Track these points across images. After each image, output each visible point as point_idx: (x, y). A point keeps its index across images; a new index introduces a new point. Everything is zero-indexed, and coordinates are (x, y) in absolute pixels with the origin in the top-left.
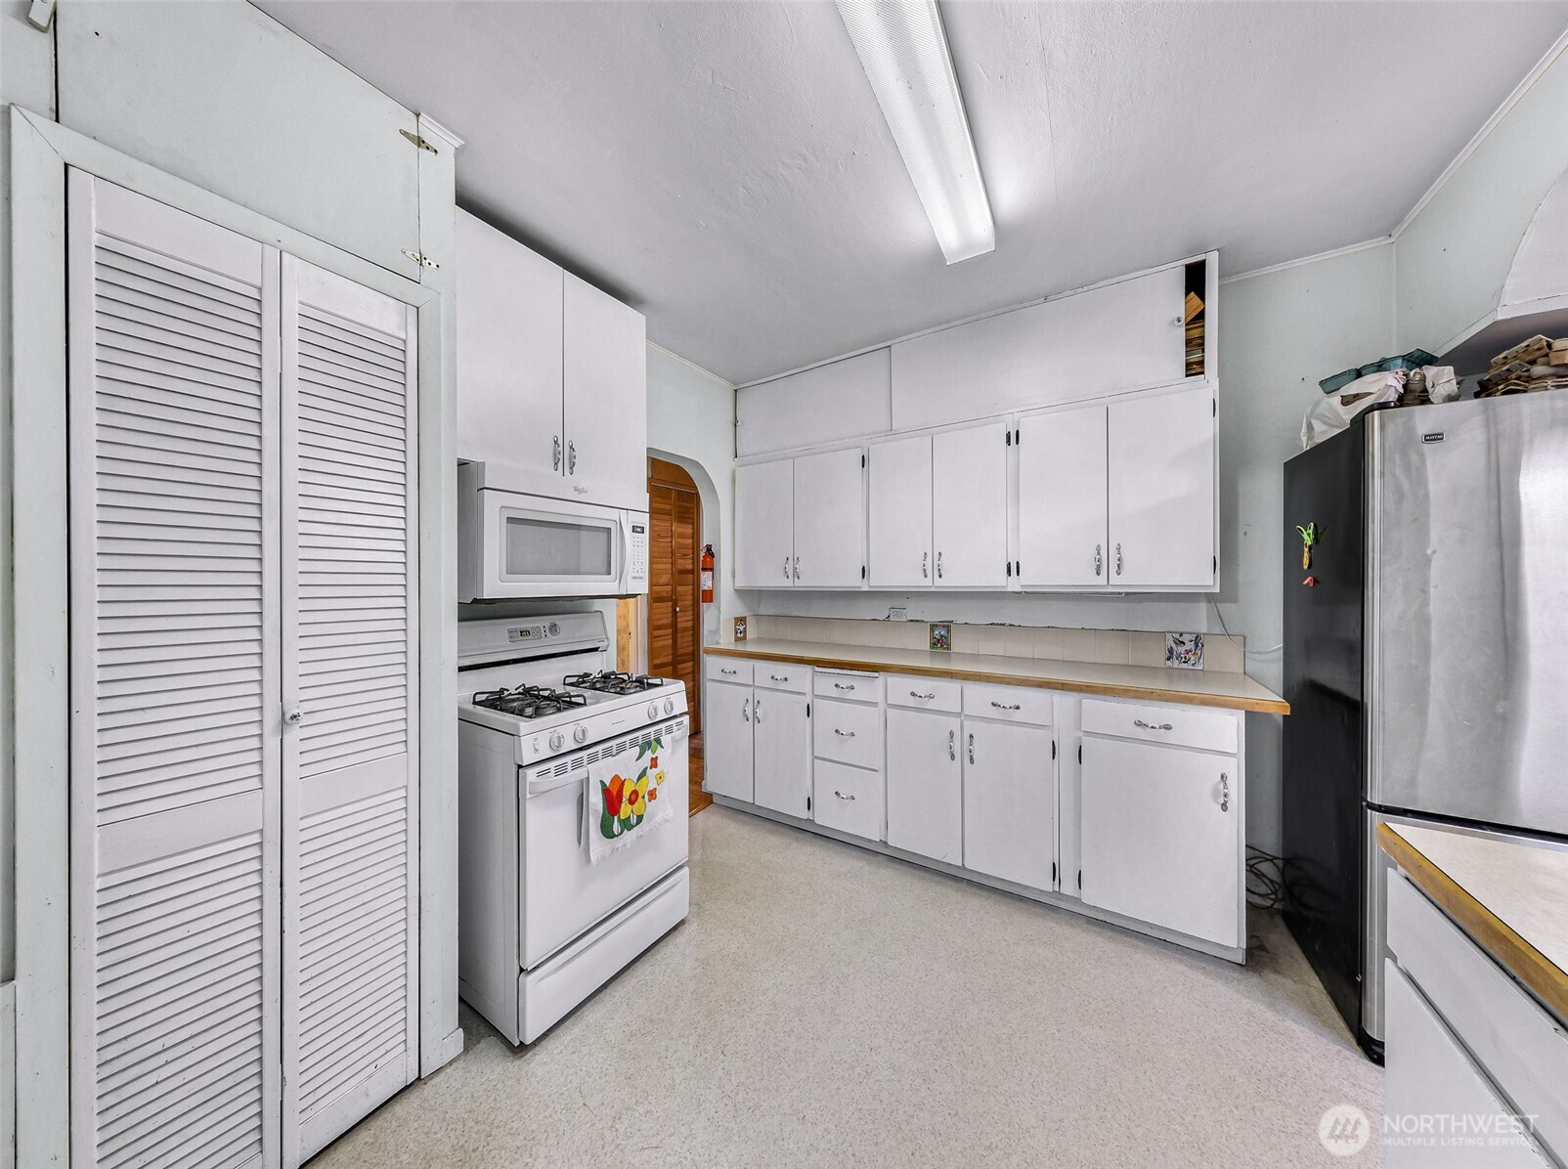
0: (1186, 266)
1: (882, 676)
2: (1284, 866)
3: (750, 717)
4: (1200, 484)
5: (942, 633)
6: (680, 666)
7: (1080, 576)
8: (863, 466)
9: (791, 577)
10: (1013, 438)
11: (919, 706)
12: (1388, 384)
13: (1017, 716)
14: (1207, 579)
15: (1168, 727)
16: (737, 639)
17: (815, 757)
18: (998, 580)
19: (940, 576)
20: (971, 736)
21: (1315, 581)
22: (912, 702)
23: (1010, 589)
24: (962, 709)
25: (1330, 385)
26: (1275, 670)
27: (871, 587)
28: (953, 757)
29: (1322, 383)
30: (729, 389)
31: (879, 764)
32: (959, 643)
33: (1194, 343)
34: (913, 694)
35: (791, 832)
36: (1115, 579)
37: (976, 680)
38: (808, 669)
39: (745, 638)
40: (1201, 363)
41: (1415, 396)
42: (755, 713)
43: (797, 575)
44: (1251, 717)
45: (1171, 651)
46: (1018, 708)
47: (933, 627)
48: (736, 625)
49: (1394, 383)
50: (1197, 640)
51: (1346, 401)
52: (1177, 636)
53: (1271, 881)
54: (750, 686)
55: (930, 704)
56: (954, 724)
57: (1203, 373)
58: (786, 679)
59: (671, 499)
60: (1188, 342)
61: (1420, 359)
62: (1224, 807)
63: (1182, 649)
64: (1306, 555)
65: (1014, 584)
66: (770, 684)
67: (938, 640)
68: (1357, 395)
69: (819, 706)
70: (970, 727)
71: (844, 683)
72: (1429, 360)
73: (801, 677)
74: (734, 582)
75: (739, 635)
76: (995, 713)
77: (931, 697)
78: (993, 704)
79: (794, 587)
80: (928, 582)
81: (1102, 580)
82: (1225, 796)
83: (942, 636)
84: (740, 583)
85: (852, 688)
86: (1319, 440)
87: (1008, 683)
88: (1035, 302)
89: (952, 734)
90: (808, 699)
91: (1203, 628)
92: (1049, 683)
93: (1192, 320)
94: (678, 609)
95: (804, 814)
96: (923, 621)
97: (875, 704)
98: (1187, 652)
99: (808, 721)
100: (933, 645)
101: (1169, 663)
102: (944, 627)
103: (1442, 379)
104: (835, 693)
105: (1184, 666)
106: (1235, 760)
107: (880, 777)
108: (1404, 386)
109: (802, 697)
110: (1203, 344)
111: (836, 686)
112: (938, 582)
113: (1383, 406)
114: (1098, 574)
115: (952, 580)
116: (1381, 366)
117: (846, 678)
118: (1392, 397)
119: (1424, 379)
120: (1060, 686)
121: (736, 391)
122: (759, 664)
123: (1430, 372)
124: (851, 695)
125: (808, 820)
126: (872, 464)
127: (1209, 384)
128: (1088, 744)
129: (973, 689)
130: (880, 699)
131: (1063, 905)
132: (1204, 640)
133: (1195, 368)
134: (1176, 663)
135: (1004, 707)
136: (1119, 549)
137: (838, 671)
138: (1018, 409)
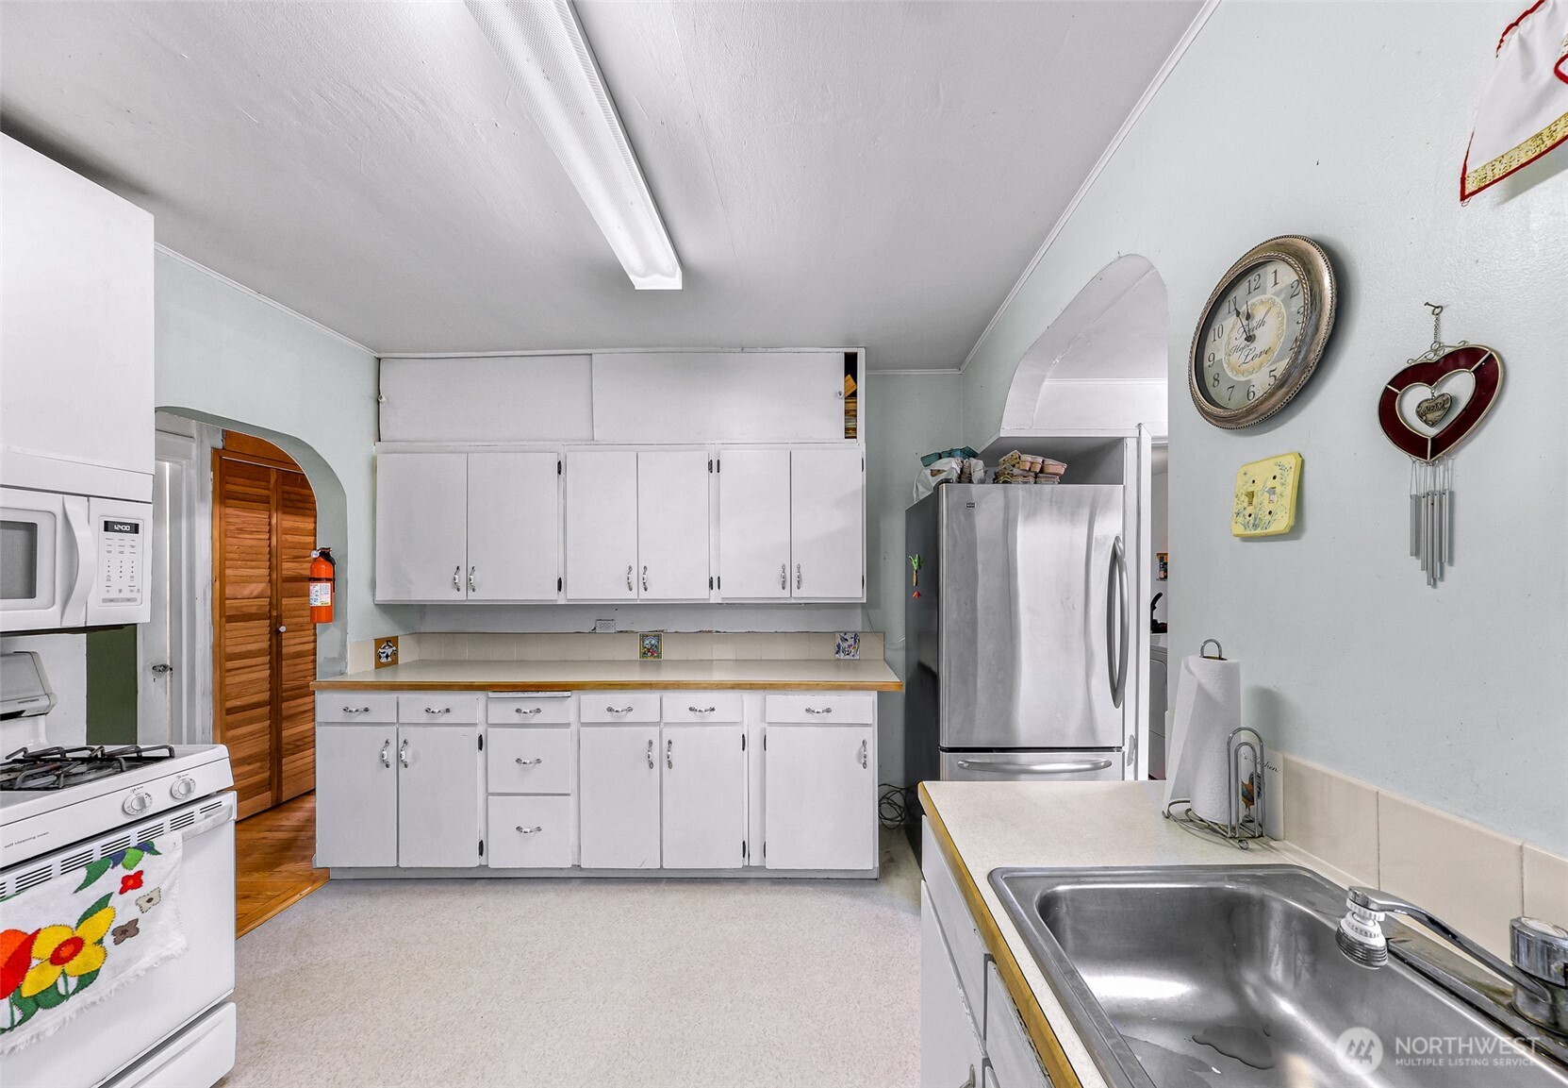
0: (846, 354)
1: (575, 696)
2: (906, 793)
3: (392, 761)
4: (852, 520)
5: (653, 642)
6: (284, 705)
7: (769, 589)
8: (559, 472)
9: (463, 589)
10: (714, 466)
11: (616, 721)
12: (952, 466)
13: (713, 717)
14: (856, 593)
15: (828, 711)
16: (379, 665)
17: (488, 794)
18: (700, 593)
19: (646, 589)
20: (670, 742)
21: (919, 594)
22: (608, 718)
23: (712, 601)
24: (661, 717)
25: (927, 461)
26: (899, 657)
27: (569, 600)
28: (651, 765)
29: (922, 459)
30: (370, 355)
31: (571, 788)
32: (669, 652)
33: (851, 413)
34: (610, 710)
35: (456, 887)
36: (796, 593)
37: (675, 689)
38: (479, 697)
39: (395, 662)
40: (855, 430)
41: (965, 477)
42: (399, 756)
43: (470, 586)
44: (881, 694)
45: (839, 646)
46: (713, 710)
47: (643, 637)
48: (377, 647)
49: (954, 465)
50: (856, 638)
51: (934, 473)
52: (842, 635)
53: (899, 807)
54: (393, 724)
55: (630, 717)
56: (652, 733)
57: (855, 437)
58: (448, 710)
59: (269, 482)
60: (847, 412)
61: (969, 453)
62: (865, 765)
63: (846, 645)
64: (915, 576)
65: (715, 597)
66: (424, 718)
67: (649, 650)
68: (939, 471)
69: (493, 738)
70: (669, 733)
71: (526, 707)
72: (974, 455)
73: (470, 707)
74: (374, 595)
75: (383, 660)
76: (692, 717)
77: (630, 710)
78: (691, 709)
79: (467, 600)
80: (633, 595)
81: (786, 593)
82: (865, 757)
83: (652, 645)
84: (384, 595)
85: (538, 711)
86: (921, 498)
87: (705, 688)
88: (734, 350)
89: (651, 743)
90: (480, 730)
91: (858, 628)
92: (739, 685)
93: (849, 396)
94: (283, 629)
95: (475, 861)
96: (632, 632)
97: (567, 725)
98: (849, 646)
99: (480, 755)
100: (644, 654)
101: (837, 656)
102: (655, 636)
103: (978, 467)
104: (516, 719)
105: (847, 657)
106: (871, 728)
107: (572, 801)
108: (962, 470)
109: (473, 728)
110: (856, 416)
111: (518, 711)
112: (644, 595)
113: (947, 481)
114: (784, 588)
115: (656, 593)
116: (950, 454)
117: (528, 702)
118: (954, 476)
119: (970, 467)
120: (749, 686)
121: (379, 359)
122: (405, 697)
123: (973, 461)
124: (537, 719)
125: (480, 866)
126: (570, 472)
127: (858, 448)
128: (772, 734)
129: (671, 698)
130: (572, 718)
131: (753, 875)
132: (861, 637)
133: (850, 433)
134: (842, 656)
135: (700, 711)
136: (799, 568)
137: (520, 695)
138: (719, 442)
